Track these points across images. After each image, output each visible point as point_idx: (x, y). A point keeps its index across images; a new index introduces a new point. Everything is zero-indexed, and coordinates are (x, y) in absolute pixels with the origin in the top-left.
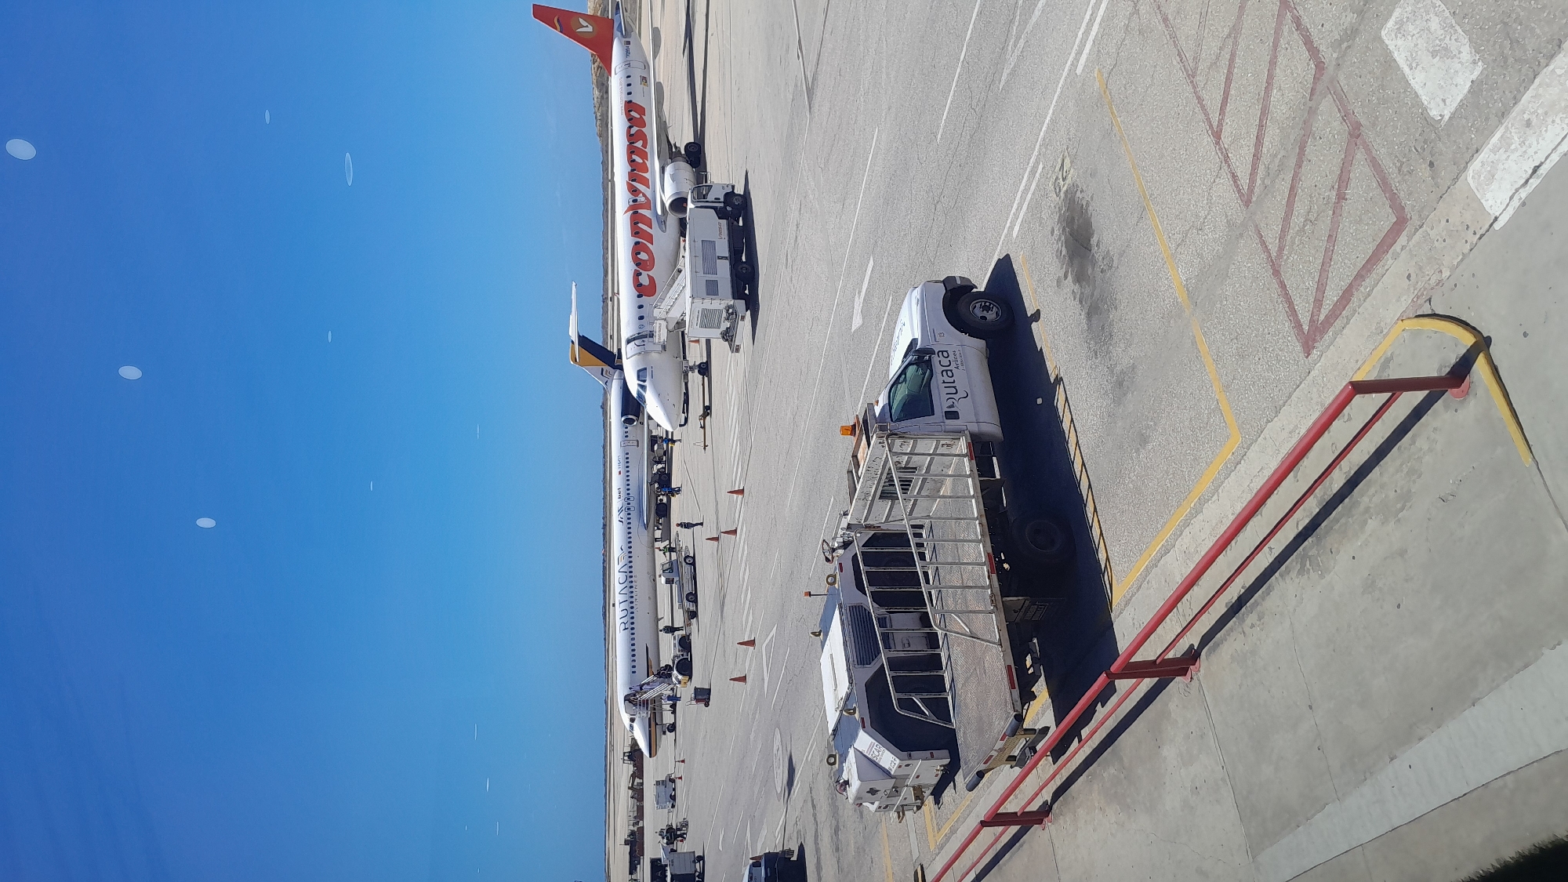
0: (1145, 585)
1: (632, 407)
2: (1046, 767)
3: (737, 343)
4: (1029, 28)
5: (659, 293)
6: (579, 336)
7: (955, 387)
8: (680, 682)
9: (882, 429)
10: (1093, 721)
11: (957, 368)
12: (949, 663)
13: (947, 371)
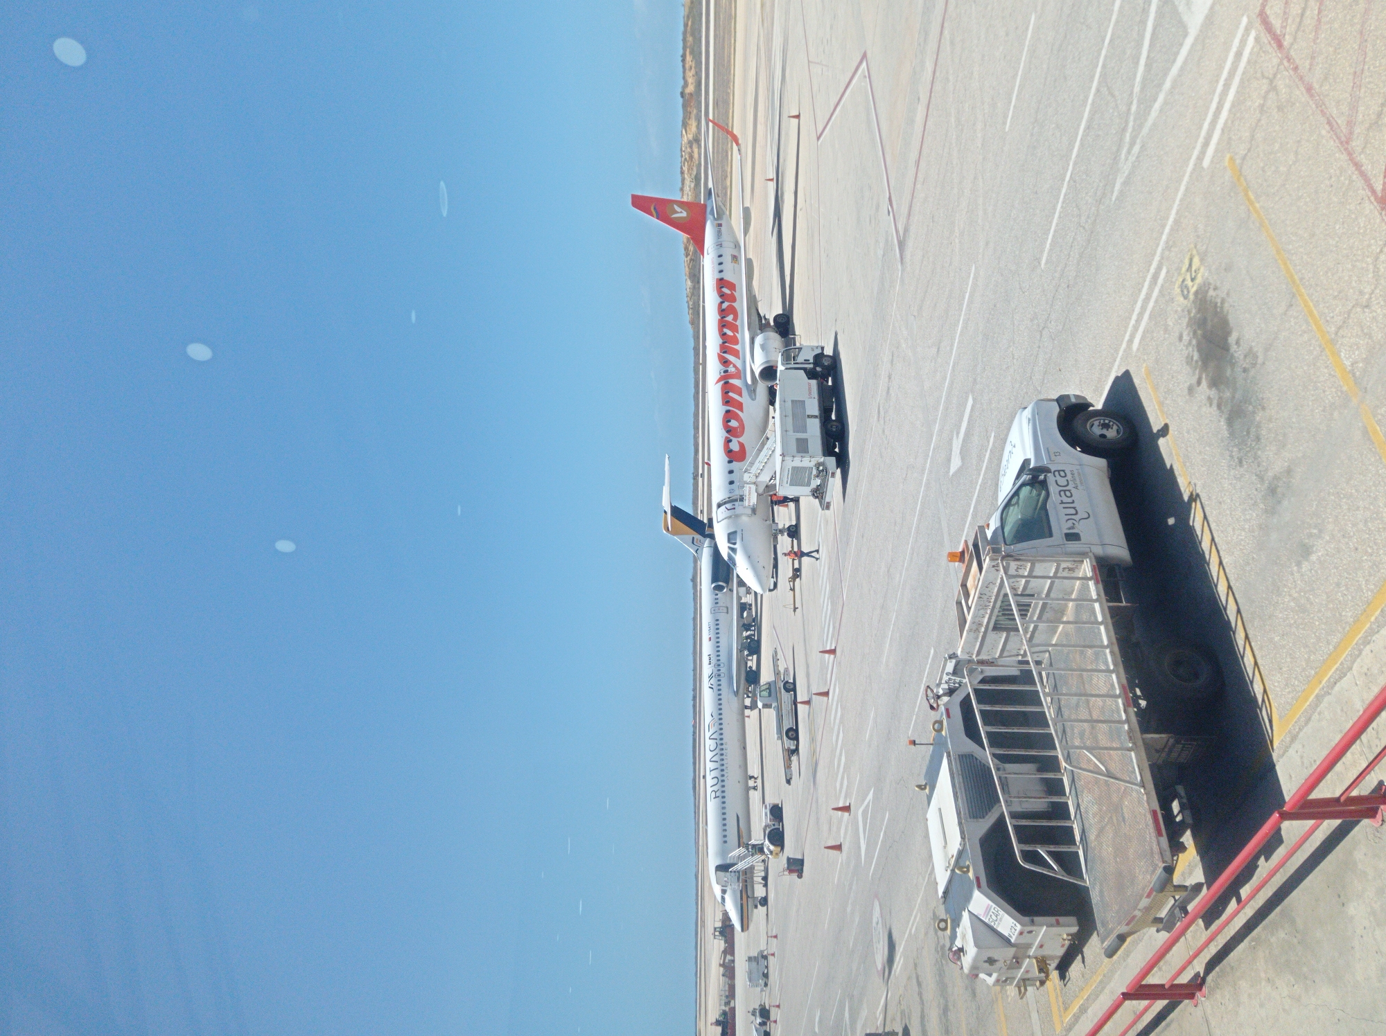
0: (1315, 716)
1: (722, 571)
2: (1197, 933)
3: (827, 500)
4: (1145, 131)
5: (749, 459)
6: (672, 507)
7: (1074, 508)
8: (771, 852)
9: (996, 551)
10: (1255, 878)
11: (1076, 488)
12: (1078, 812)
13: (1065, 491)
